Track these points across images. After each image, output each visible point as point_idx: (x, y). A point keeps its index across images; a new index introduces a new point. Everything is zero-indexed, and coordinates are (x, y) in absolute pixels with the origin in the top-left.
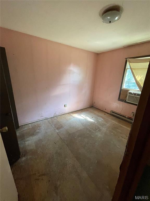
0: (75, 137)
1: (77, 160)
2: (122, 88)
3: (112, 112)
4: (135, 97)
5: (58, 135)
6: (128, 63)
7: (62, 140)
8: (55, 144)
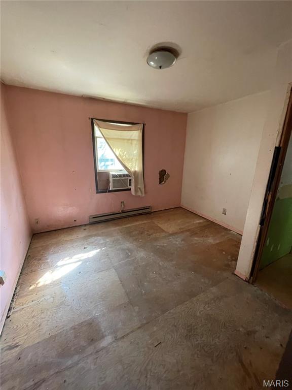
0: (142, 292)
1: (196, 296)
2: (98, 171)
3: (93, 218)
4: (122, 180)
5: (128, 334)
6: (96, 128)
7: (147, 323)
8: (163, 345)
